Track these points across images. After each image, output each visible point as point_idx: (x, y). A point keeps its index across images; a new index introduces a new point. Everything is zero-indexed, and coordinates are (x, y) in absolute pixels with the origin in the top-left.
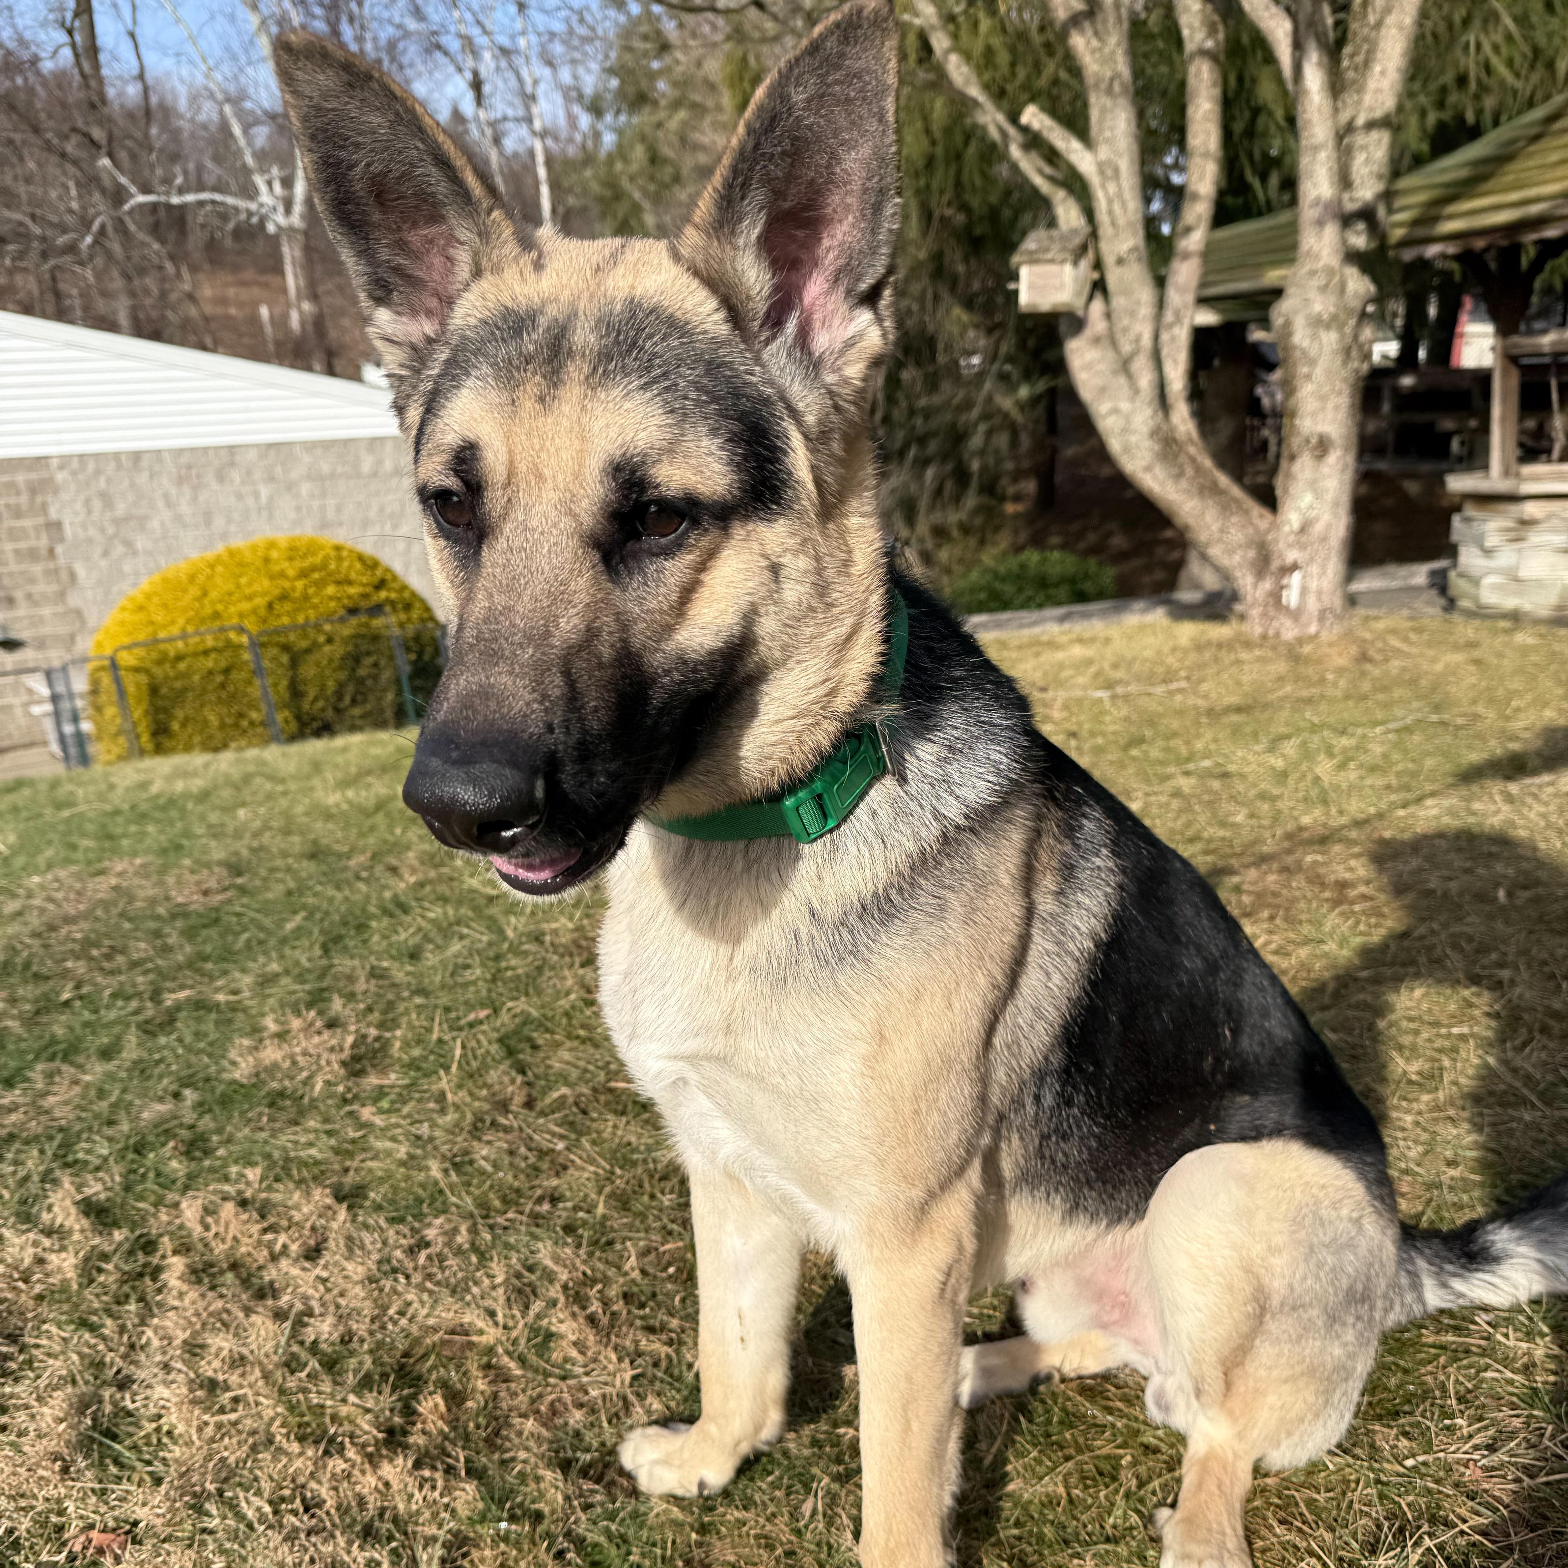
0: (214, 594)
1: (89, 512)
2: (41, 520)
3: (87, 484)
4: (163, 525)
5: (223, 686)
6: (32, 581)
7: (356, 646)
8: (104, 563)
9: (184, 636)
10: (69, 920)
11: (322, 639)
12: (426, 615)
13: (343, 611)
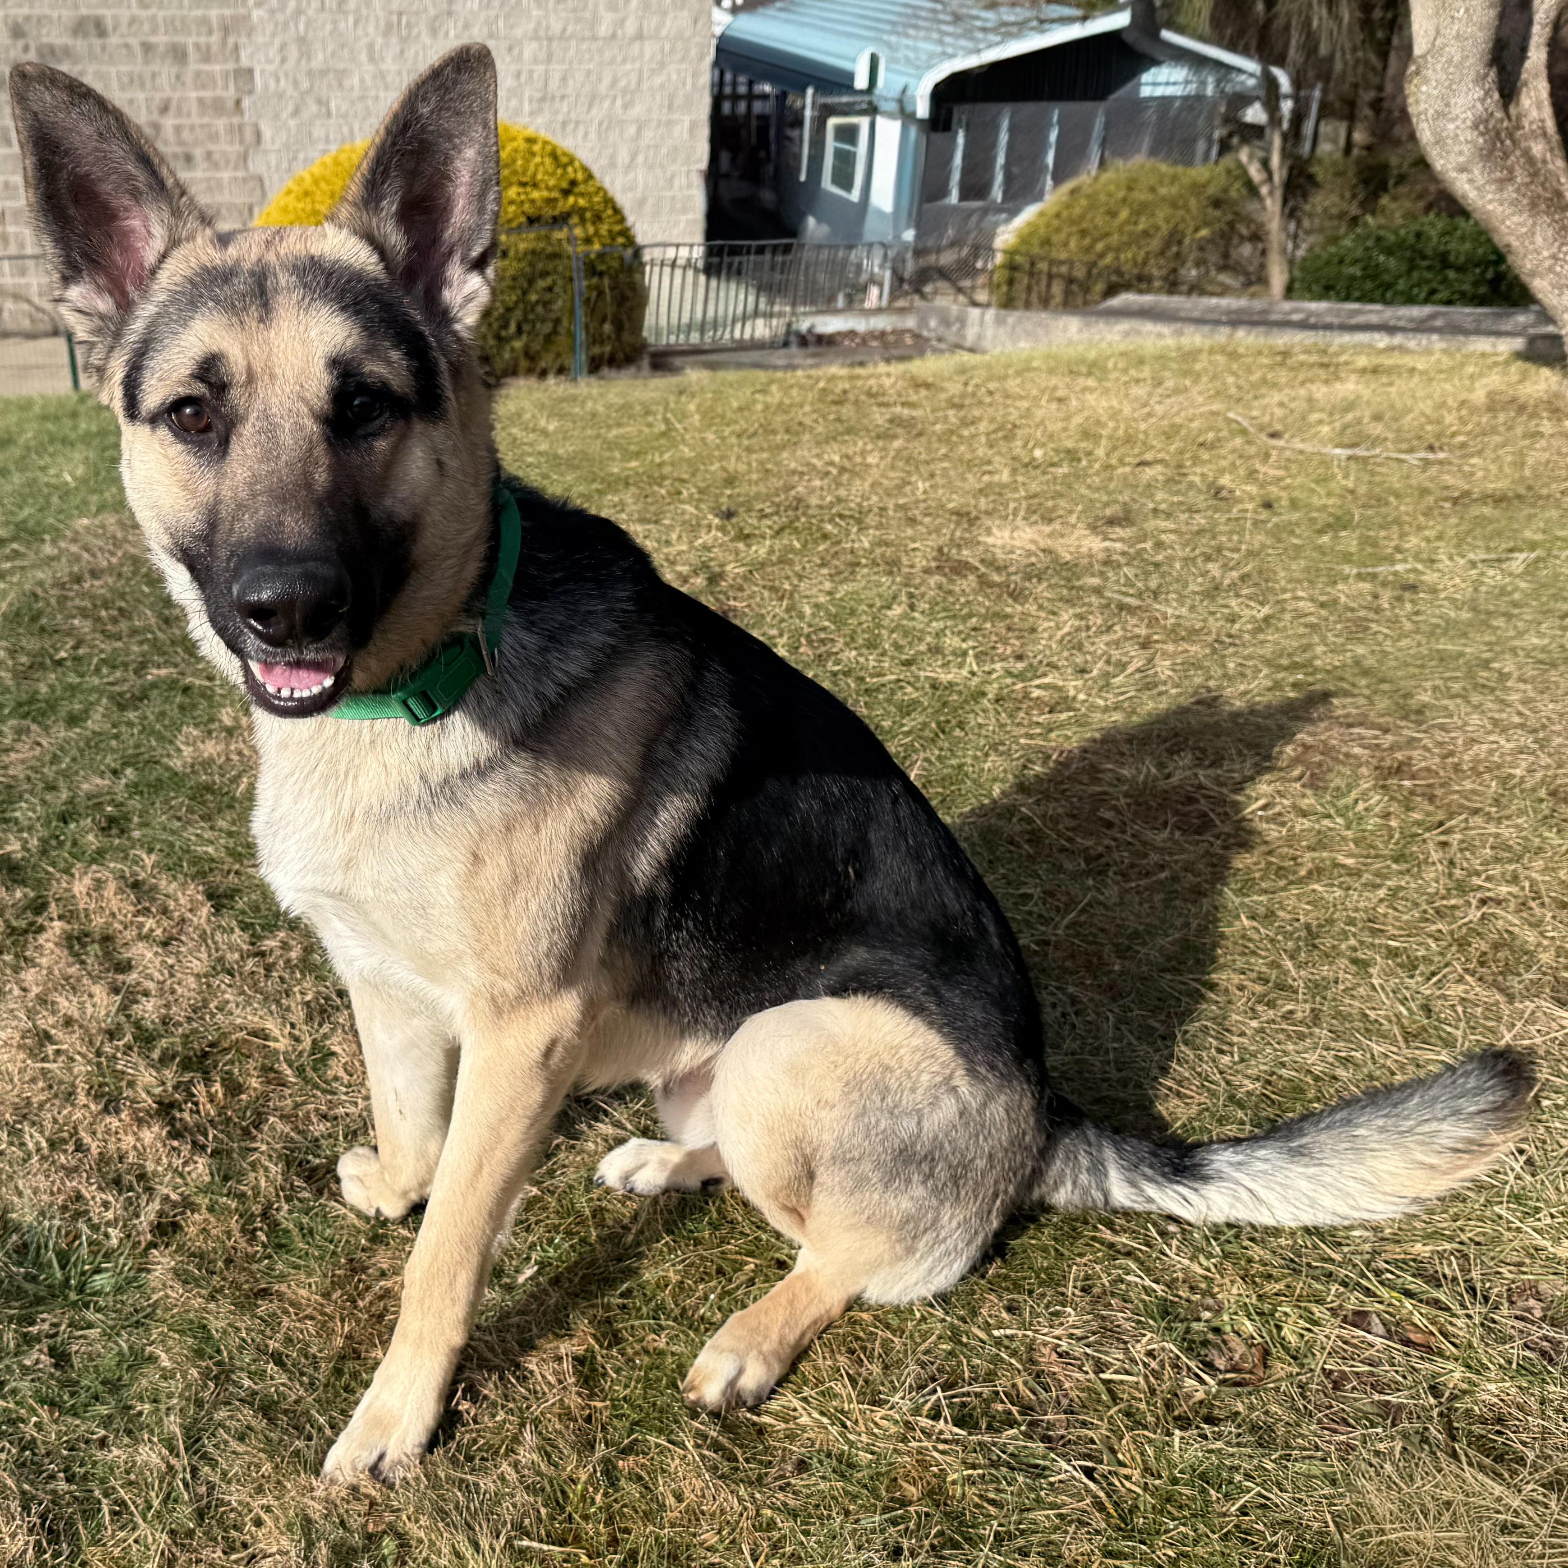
1: (283, 60)
2: (231, 66)
3: (286, 24)
4: (362, 81)
6: (214, 137)
7: (531, 265)
8: (292, 123)
10: (95, 574)
12: (617, 228)
13: (523, 219)
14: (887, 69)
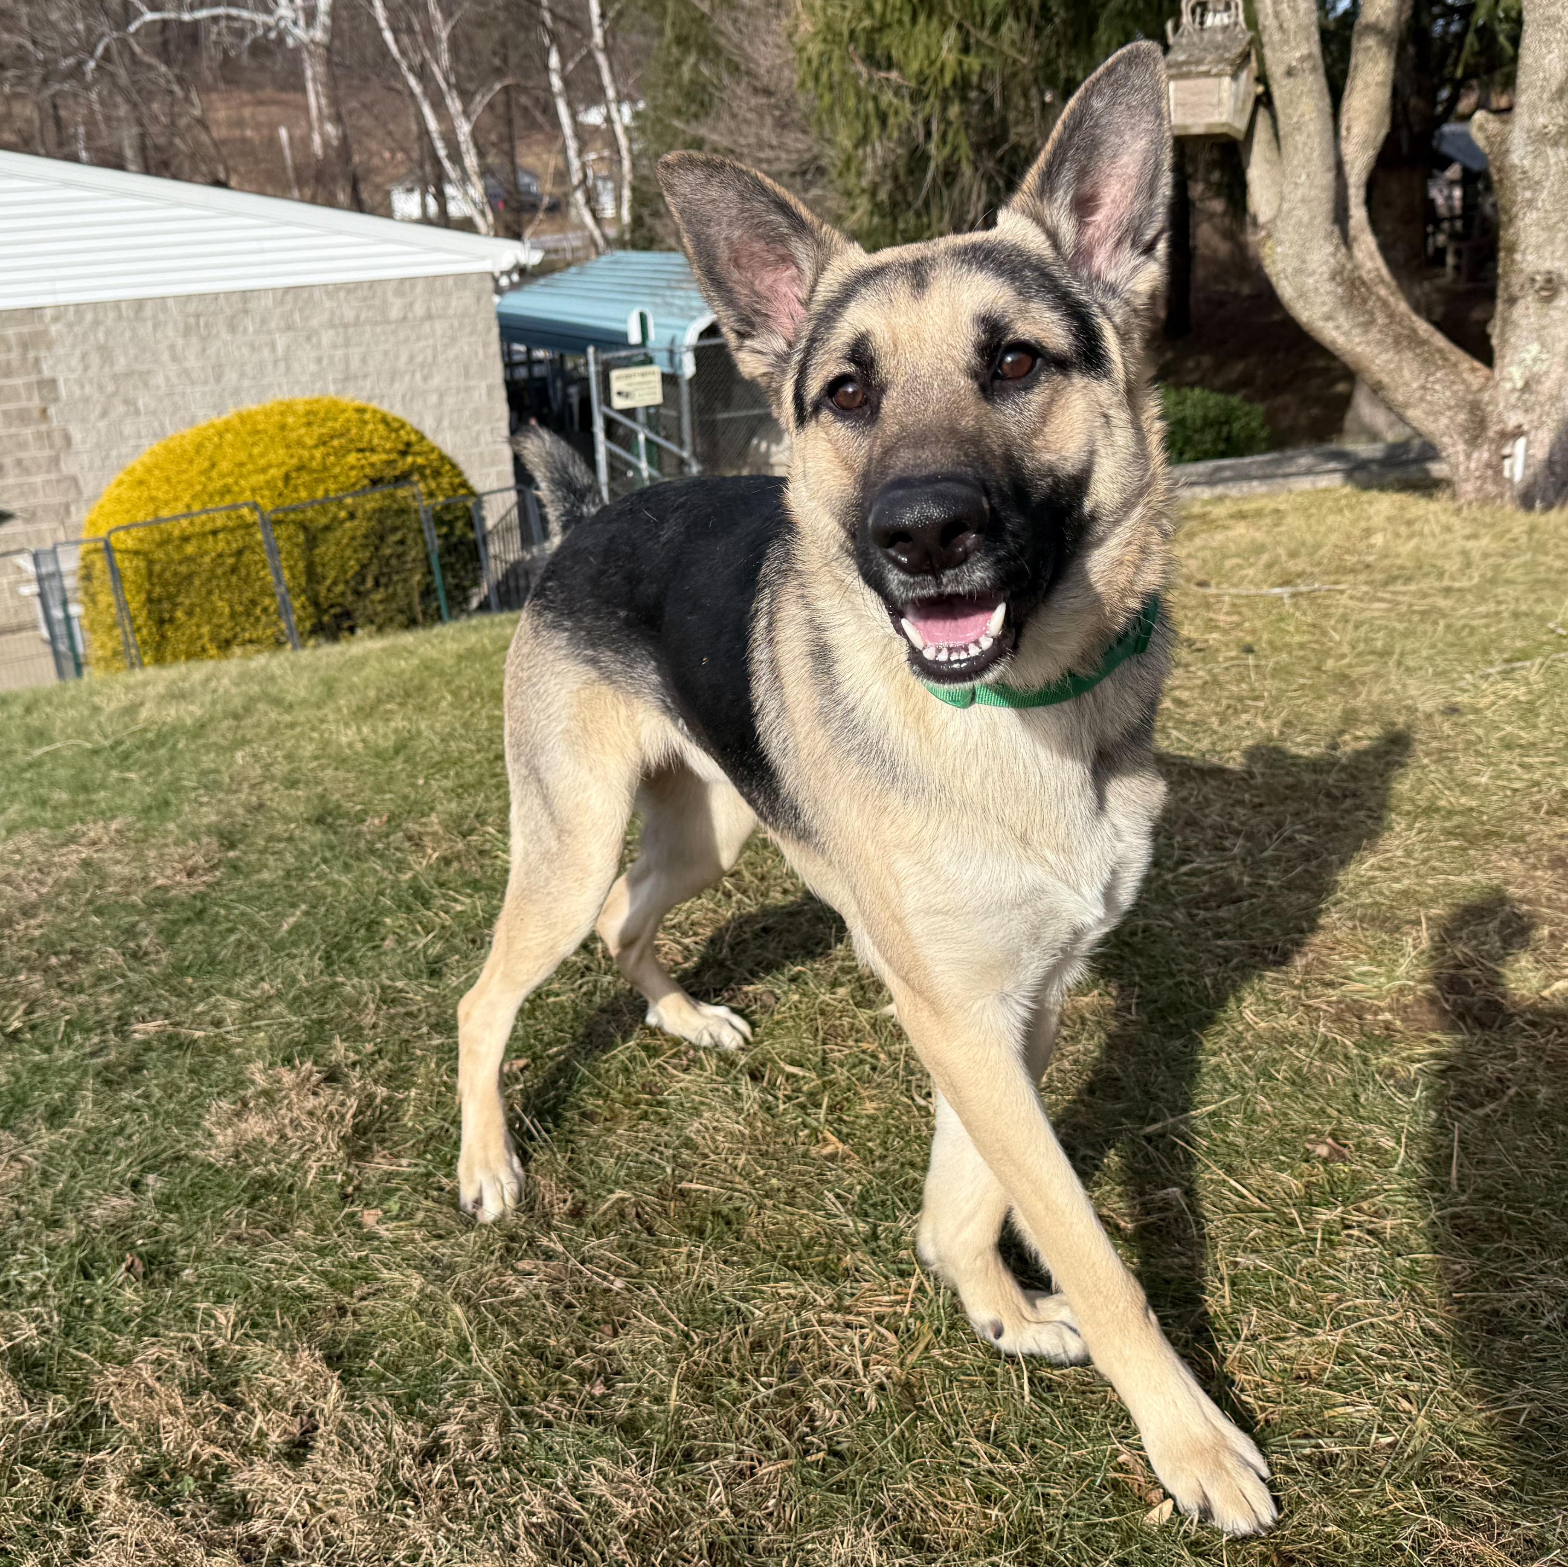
0: (223, 466)
1: (86, 369)
2: (33, 378)
3: (85, 335)
4: (168, 379)
5: (234, 570)
6: (22, 445)
7: (380, 522)
8: (102, 424)
9: (188, 515)
10: (26, 912)
11: (343, 514)
12: (457, 481)
13: (366, 482)
14: (656, 325)
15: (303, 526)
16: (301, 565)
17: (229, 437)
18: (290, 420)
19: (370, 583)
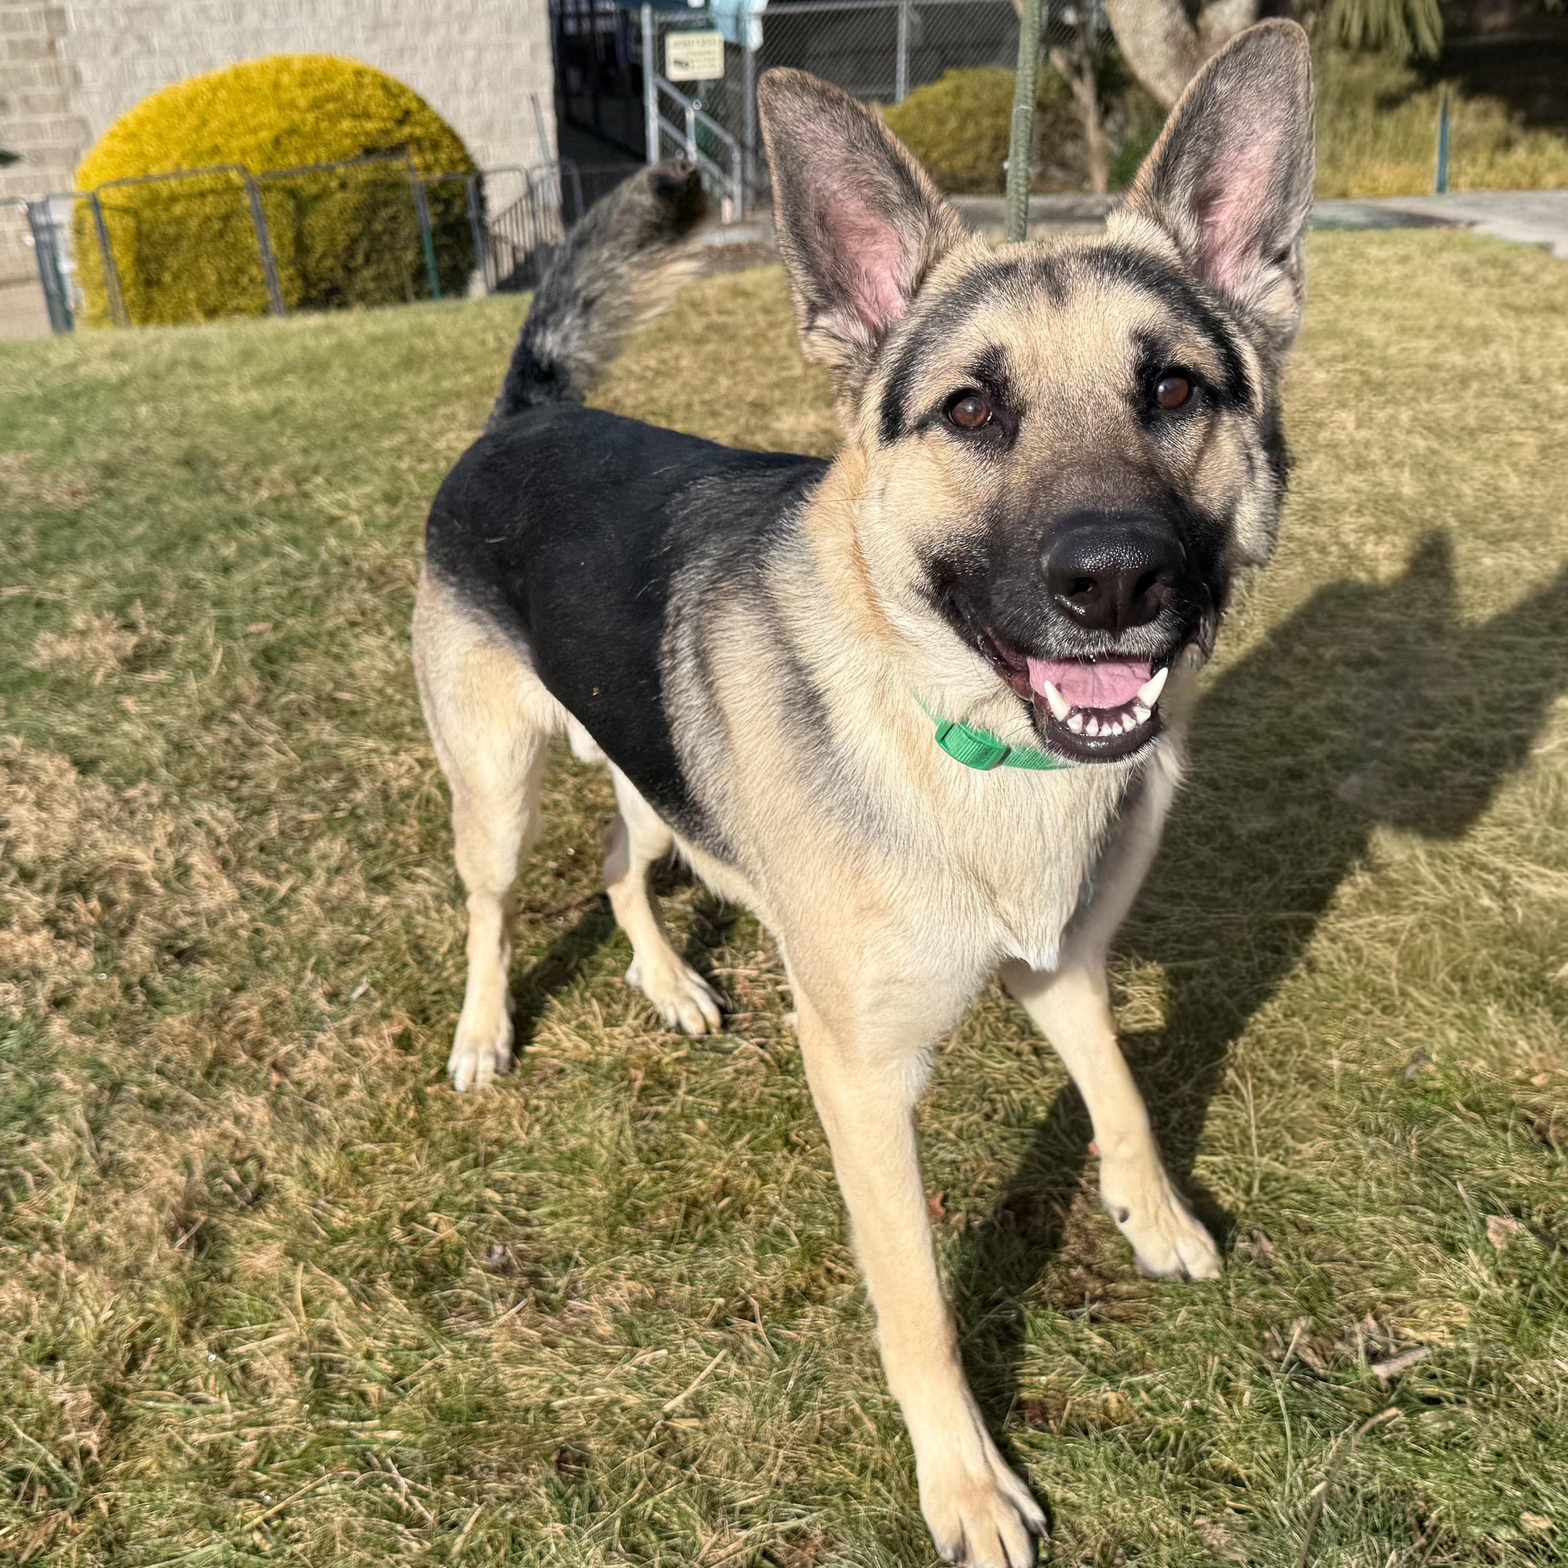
0: (214, 124)
2: (41, 6)
4: (184, 17)
5: (221, 234)
6: (29, 80)
7: (373, 194)
8: (114, 63)
9: (178, 174)
11: (334, 184)
12: (457, 156)
13: (358, 152)
15: (292, 193)
16: (290, 235)
17: (223, 94)
18: (285, 79)
19: (360, 259)
